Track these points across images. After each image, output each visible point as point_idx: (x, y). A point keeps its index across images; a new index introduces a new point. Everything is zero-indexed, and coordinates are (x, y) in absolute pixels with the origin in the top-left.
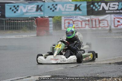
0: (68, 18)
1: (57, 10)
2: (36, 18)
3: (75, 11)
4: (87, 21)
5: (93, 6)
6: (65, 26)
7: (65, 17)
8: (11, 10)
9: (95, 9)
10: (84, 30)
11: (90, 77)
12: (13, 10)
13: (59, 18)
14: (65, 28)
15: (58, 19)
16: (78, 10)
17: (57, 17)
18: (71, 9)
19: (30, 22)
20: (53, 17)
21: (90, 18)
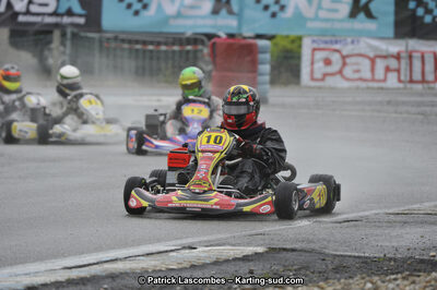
0: (326, 42)
1: (289, 13)
2: (210, 36)
3: (352, 20)
4: (393, 56)
5: (418, 6)
6: (312, 72)
7: (315, 38)
8: (124, 5)
9: (422, 18)
10: (382, 88)
11: (404, 260)
12: (129, 6)
13: (293, 41)
14: (313, 79)
15: (289, 46)
16: (362, 16)
17: (287, 37)
18: (336, 11)
19: (188, 52)
20: (271, 38)
21: (403, 48)
